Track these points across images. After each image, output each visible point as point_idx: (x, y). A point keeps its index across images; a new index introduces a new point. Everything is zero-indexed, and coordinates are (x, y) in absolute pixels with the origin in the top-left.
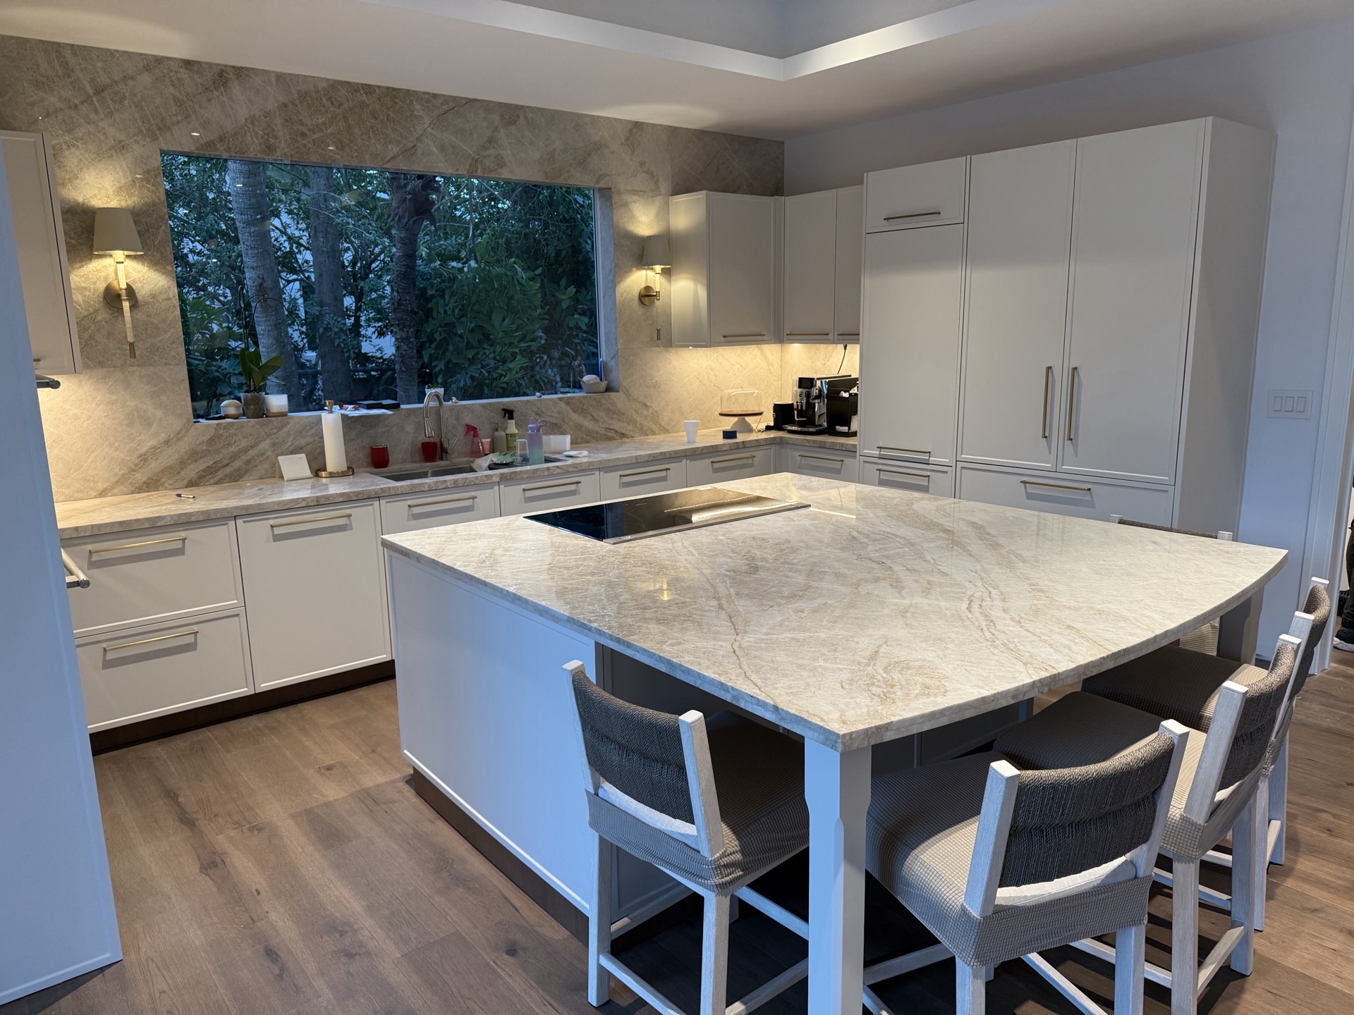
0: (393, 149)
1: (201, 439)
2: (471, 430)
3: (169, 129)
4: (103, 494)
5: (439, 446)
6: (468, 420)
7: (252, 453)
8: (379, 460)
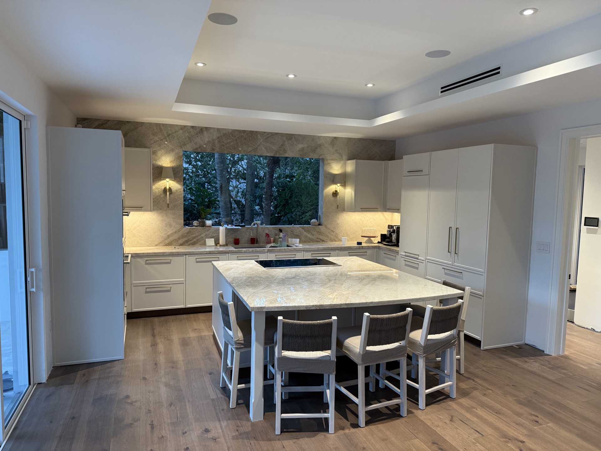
0: (250, 149)
1: (185, 232)
2: (267, 235)
3: (185, 145)
4: (156, 245)
5: (256, 239)
6: (267, 232)
7: (199, 237)
8: (236, 242)
